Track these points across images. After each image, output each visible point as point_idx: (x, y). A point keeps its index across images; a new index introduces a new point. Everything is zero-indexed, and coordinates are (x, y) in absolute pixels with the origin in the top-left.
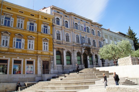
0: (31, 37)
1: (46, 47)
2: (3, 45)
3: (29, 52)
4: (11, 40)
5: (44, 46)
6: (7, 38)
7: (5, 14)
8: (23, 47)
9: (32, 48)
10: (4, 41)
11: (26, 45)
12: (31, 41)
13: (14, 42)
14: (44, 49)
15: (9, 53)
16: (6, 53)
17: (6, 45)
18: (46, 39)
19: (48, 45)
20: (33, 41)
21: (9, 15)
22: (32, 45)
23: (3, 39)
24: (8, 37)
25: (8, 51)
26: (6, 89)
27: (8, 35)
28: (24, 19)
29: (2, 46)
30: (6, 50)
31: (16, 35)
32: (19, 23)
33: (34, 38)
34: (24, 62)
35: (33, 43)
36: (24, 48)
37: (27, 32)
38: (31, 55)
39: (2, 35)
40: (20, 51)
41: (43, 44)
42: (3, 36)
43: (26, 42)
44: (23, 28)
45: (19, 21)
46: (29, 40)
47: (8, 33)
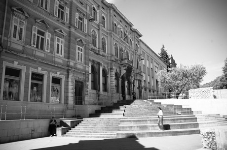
0: (61, 31)
1: (80, 55)
2: (15, 36)
4: (29, 30)
5: (79, 53)
6: (21, 23)
8: (48, 49)
10: (16, 27)
11: (52, 46)
12: (60, 39)
13: (34, 35)
14: (78, 59)
15: (24, 56)
16: (21, 55)
17: (20, 38)
18: (81, 40)
19: (83, 53)
20: (63, 40)
22: (62, 47)
23: (14, 24)
24: (24, 22)
25: (22, 52)
26: (32, 132)
27: (24, 17)
29: (12, 38)
30: (20, 48)
31: (38, 21)
33: (65, 34)
34: (48, 78)
35: (62, 43)
36: (49, 51)
37: (54, 20)
38: (60, 66)
39: (13, 14)
40: (42, 55)
41: (77, 49)
42: (14, 17)
43: (52, 40)
44: (48, 10)
46: (57, 37)
47: (23, 12)
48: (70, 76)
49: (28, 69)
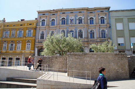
0: (19, 41)
1: (28, 47)
3: (17, 52)
4: (8, 46)
5: (27, 46)
7: (5, 30)
9: (19, 49)
11: (15, 48)
12: (19, 44)
13: (9, 47)
14: (27, 49)
17: (5, 49)
18: (29, 41)
19: (30, 46)
20: (21, 44)
21: (7, 30)
22: (19, 47)
23: (4, 46)
24: (6, 44)
25: (6, 53)
28: (15, 30)
29: (3, 50)
30: (5, 52)
31: (10, 42)
32: (12, 34)
33: (21, 41)
34: (14, 58)
35: (20, 45)
36: (14, 50)
37: (17, 39)
40: (12, 52)
42: (4, 44)
43: (16, 45)
44: (15, 36)
45: (13, 32)
47: (6, 42)
48: (22, 57)
49: (7, 57)
